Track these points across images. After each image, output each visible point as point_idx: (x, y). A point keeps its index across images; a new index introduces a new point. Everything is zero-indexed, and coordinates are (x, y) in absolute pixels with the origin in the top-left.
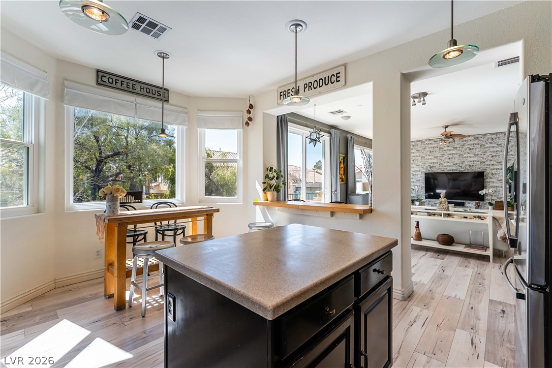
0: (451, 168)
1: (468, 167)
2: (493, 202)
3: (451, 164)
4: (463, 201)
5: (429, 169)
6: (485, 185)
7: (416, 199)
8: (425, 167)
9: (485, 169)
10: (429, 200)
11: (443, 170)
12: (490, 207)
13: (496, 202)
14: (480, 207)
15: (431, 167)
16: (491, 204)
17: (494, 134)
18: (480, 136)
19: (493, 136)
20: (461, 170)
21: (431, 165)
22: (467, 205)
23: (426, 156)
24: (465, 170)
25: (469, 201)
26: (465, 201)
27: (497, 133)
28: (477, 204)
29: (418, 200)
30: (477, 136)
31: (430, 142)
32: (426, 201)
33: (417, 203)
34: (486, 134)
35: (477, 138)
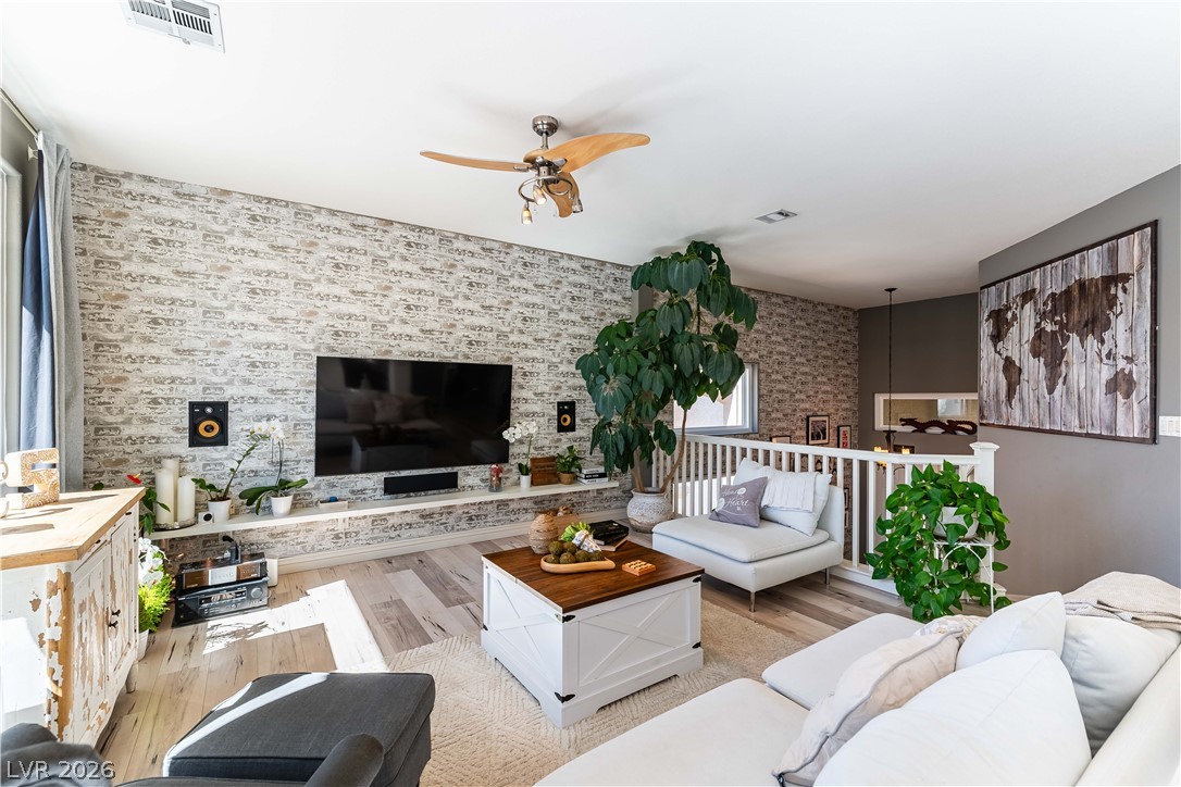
0: (415, 346)
1: (464, 348)
3: (415, 331)
4: (449, 470)
5: (331, 342)
7: (273, 482)
8: (311, 331)
9: (512, 359)
11: (389, 352)
12: (524, 479)
13: (533, 460)
15: (337, 334)
16: (523, 470)
18: (496, 245)
20: (446, 354)
21: (341, 325)
22: (463, 481)
23: (317, 280)
24: (456, 357)
25: (466, 468)
26: (456, 469)
28: (496, 474)
29: (283, 487)
31: (336, 222)
32: (320, 487)
33: (282, 504)
35: (490, 250)
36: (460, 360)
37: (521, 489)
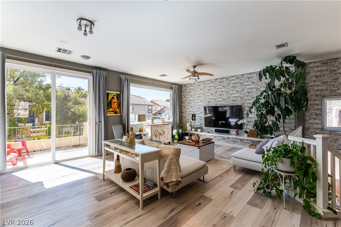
0: (221, 103)
1: (232, 102)
2: (248, 131)
3: (222, 100)
4: (228, 129)
6: (243, 117)
7: (199, 127)
9: (244, 103)
10: (208, 128)
11: (217, 104)
12: (246, 135)
13: (250, 130)
14: (239, 134)
15: (209, 102)
16: (246, 132)
17: (249, 74)
18: (240, 76)
19: (249, 76)
20: (228, 104)
22: (231, 132)
24: (230, 104)
25: (232, 130)
26: (230, 129)
27: (251, 73)
28: (236, 131)
30: (238, 76)
32: (206, 129)
33: (199, 130)
34: (244, 75)
35: (238, 78)
36: (231, 105)
37: (245, 137)
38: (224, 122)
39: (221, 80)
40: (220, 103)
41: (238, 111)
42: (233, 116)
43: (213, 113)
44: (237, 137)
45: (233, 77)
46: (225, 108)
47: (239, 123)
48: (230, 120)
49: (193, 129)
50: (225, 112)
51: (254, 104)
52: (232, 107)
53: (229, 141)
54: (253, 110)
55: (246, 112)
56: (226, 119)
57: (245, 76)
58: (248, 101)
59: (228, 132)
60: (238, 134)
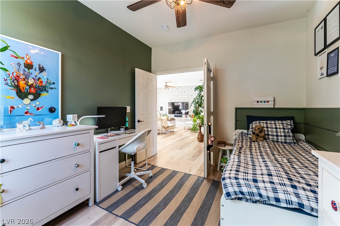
1: (183, 100)
2: (191, 115)
6: (188, 108)
9: (189, 101)
10: (170, 114)
16: (190, 116)
20: (181, 101)
22: (183, 116)
30: (186, 87)
36: (183, 102)
37: (190, 118)
38: (178, 112)
39: (178, 88)
40: (177, 100)
41: (187, 105)
42: (183, 109)
43: (171, 106)
44: (186, 119)
45: (184, 87)
46: (178, 103)
47: (187, 111)
48: (182, 111)
49: (161, 116)
50: (179, 106)
51: (194, 101)
52: (183, 103)
53: (182, 121)
54: (192, 105)
55: (189, 106)
56: (179, 110)
57: (190, 87)
58: (191, 100)
59: (181, 116)
60: (186, 117)
